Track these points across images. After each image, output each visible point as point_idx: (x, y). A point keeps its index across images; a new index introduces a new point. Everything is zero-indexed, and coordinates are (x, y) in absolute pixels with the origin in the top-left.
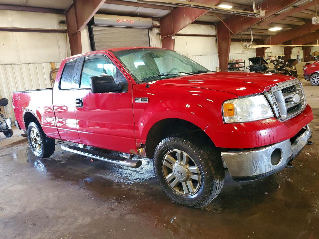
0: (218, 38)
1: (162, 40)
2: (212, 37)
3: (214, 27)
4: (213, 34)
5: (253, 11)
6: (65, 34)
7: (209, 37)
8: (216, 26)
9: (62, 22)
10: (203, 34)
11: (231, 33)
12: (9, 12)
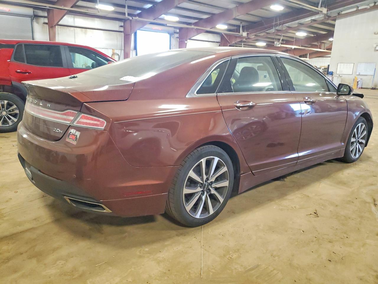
0: (221, 44)
1: (179, 42)
2: (217, 43)
3: (219, 35)
4: (218, 41)
5: (240, 32)
6: (122, 33)
7: (214, 43)
8: (220, 35)
9: (121, 26)
10: (209, 40)
11: (229, 42)
12: (96, 19)
